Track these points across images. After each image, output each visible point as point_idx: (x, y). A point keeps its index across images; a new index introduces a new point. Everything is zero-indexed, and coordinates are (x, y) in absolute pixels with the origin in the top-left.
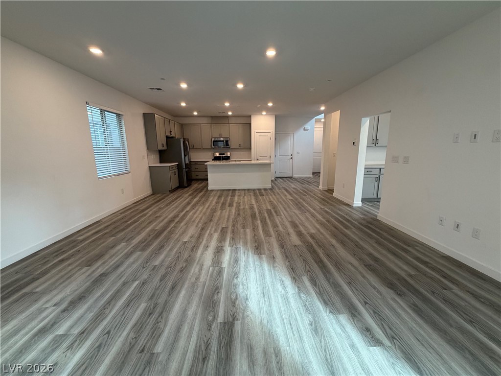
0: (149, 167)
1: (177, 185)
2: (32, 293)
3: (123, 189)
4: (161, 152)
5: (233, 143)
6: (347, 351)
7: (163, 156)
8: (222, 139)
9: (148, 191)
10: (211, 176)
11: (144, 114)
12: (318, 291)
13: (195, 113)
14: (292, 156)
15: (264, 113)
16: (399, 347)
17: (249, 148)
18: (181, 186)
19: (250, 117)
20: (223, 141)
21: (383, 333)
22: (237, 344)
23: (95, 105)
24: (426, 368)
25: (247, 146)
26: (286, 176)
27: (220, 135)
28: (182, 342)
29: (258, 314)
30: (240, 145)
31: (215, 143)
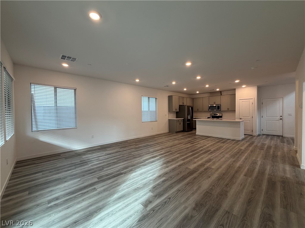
0: (169, 119)
1: (182, 130)
2: (106, 150)
3: (152, 128)
4: (177, 113)
5: (223, 108)
6: (132, 199)
7: (178, 114)
8: (215, 105)
9: (166, 130)
10: (198, 127)
11: (169, 96)
12: (160, 184)
13: (198, 92)
14: (281, 118)
15: (244, 86)
16: (149, 213)
17: (234, 111)
18: (184, 131)
19: (235, 90)
20: (216, 106)
21: (153, 207)
22: (116, 178)
23: (145, 96)
24: (144, 223)
25: (232, 109)
26: (271, 134)
27: (215, 103)
28: (109, 171)
29: (130, 176)
30: (228, 109)
31: (211, 108)
